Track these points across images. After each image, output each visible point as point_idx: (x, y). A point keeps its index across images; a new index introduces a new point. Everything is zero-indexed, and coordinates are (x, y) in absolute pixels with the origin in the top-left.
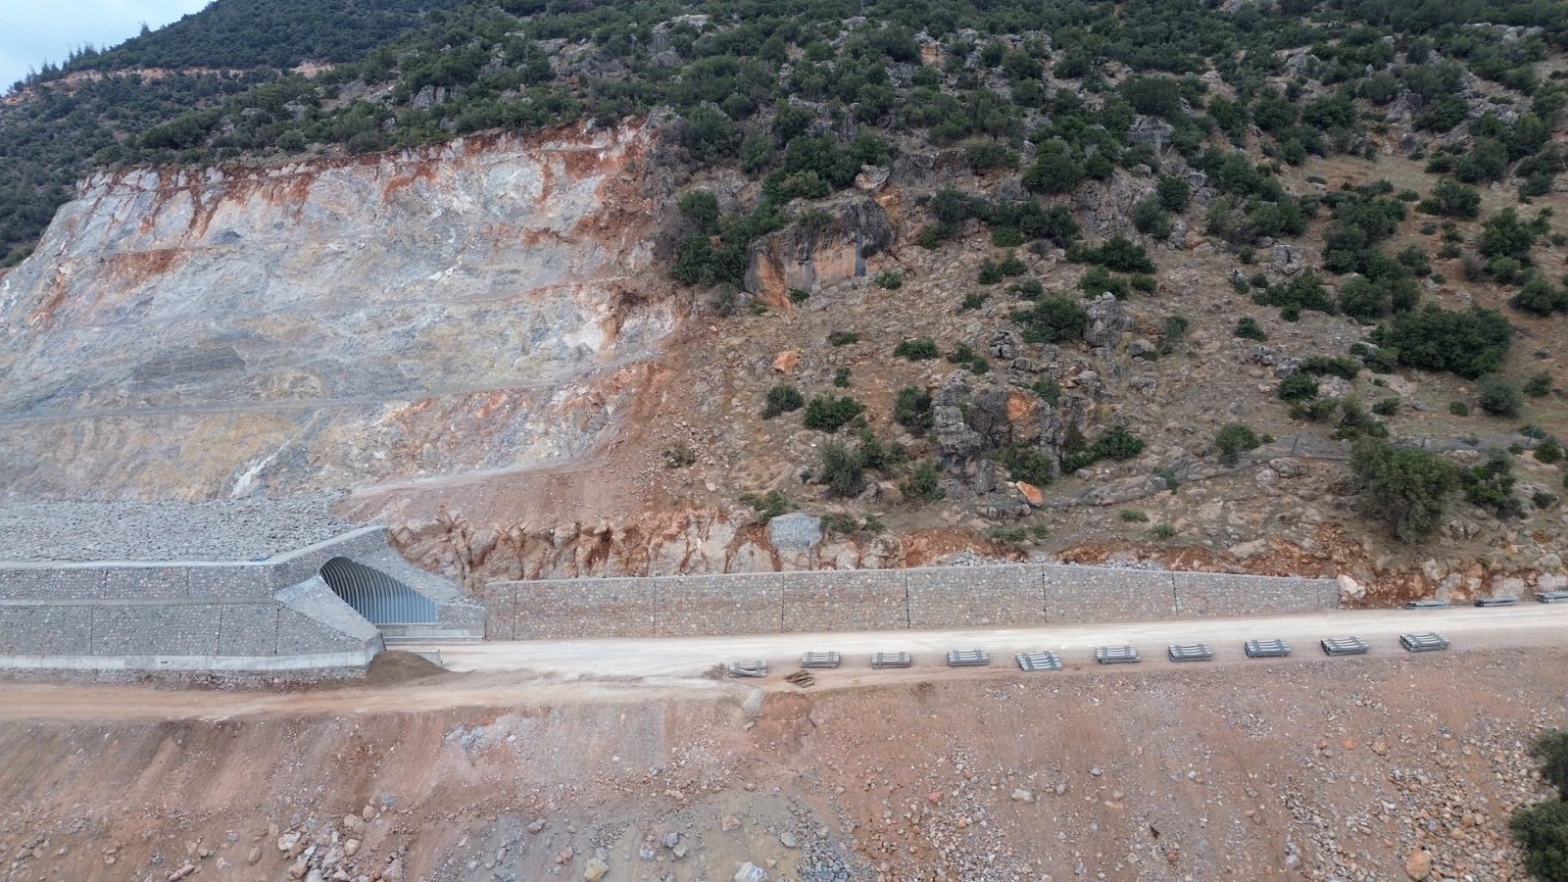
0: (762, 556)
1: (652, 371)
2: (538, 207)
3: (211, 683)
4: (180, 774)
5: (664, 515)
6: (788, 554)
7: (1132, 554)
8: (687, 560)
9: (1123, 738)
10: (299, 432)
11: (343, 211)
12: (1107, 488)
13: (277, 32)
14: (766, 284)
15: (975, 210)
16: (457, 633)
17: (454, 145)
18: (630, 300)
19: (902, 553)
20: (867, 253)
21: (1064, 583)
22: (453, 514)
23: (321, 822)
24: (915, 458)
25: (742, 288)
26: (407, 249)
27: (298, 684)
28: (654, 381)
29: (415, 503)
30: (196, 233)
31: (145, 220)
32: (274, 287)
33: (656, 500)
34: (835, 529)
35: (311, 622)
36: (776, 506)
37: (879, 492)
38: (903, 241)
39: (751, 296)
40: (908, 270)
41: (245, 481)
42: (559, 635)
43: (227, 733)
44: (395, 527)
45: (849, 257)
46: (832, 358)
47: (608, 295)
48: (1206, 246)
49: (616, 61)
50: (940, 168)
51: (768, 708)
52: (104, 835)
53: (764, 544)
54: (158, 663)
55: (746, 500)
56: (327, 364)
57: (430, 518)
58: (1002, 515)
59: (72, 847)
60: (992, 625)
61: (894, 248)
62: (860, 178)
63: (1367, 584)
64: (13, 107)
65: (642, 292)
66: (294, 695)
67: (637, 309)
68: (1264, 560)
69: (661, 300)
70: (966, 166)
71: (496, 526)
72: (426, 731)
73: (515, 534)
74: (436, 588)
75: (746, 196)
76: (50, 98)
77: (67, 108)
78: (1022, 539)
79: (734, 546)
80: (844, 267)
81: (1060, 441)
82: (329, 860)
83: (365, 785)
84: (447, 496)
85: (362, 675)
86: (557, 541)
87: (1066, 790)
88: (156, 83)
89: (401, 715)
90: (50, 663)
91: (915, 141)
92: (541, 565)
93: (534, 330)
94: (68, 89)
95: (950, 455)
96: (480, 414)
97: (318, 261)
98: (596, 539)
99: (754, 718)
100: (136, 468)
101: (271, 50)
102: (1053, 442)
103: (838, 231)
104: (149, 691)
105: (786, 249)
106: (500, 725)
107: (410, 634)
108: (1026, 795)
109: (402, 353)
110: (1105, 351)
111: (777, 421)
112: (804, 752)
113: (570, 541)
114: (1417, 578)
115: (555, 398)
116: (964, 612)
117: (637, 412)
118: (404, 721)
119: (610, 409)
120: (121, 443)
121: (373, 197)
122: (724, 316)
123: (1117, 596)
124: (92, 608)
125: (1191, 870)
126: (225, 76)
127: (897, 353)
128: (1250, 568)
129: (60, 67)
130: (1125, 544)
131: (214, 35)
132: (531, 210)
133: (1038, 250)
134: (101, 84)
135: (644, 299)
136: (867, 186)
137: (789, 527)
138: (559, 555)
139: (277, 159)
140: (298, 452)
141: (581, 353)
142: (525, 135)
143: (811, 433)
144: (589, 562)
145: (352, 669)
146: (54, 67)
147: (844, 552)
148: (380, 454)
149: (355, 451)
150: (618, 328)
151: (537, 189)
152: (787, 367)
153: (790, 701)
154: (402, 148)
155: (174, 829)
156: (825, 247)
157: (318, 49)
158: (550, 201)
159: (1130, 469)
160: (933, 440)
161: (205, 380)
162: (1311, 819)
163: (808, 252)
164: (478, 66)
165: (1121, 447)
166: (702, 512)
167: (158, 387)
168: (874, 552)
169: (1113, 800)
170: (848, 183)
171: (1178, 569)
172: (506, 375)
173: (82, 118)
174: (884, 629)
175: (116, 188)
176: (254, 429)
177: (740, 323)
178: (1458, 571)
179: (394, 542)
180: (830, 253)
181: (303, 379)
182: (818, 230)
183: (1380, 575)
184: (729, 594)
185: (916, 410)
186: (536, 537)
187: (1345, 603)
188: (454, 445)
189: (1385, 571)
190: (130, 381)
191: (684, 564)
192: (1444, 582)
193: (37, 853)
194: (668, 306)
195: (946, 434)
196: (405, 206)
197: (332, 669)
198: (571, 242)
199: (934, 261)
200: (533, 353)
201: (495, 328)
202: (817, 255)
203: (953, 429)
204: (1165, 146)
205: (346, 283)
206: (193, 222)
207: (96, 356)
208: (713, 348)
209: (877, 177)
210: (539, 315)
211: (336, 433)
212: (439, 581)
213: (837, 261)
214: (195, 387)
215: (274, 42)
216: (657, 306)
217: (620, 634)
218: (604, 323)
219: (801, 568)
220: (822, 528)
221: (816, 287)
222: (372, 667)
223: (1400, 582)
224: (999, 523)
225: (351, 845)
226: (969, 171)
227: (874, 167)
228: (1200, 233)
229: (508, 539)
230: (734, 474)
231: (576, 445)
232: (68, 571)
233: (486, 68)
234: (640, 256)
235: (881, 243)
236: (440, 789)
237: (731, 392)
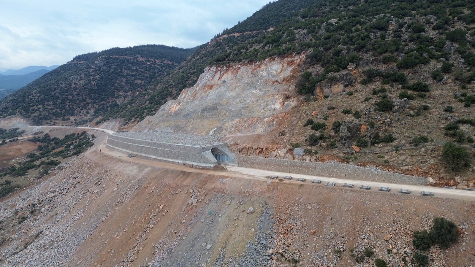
0: (291, 156)
1: (286, 114)
2: (279, 74)
3: (192, 166)
4: (181, 179)
5: (274, 146)
6: (296, 157)
7: (375, 166)
8: (276, 155)
9: (336, 201)
10: (221, 123)
11: (243, 76)
12: (379, 149)
13: (266, 20)
14: (318, 94)
15: (379, 74)
16: (234, 164)
17: (267, 60)
18: (287, 98)
19: (320, 159)
20: (346, 86)
21: (351, 170)
22: (238, 142)
23: (196, 189)
24: (333, 138)
25: (313, 95)
26: (251, 85)
27: (203, 168)
28: (285, 117)
29: (233, 139)
30: (219, 81)
31: (212, 78)
32: (227, 93)
33: (274, 142)
34: (307, 152)
35: (206, 158)
36: (297, 146)
37: (321, 145)
38: (357, 83)
39: (315, 97)
40: (356, 91)
41: (211, 132)
42: (250, 167)
43: (190, 173)
44: (229, 143)
45: (341, 87)
46: (326, 113)
47: (283, 96)
48: (453, 84)
49: (310, 35)
50: (374, 63)
51: (271, 184)
52: (169, 186)
53: (292, 154)
54: (186, 162)
55: (291, 144)
56: (230, 110)
57: (234, 142)
58: (348, 153)
59: (165, 187)
60: (333, 177)
61: (354, 85)
62: (349, 67)
63: (436, 181)
64: (210, 45)
65: (290, 96)
66: (202, 170)
67: (288, 100)
68: (409, 171)
69: (294, 97)
70: (381, 62)
71: (244, 145)
72: (216, 178)
73: (247, 147)
74: (232, 156)
75: (320, 72)
76: (217, 42)
77: (220, 44)
78: (350, 159)
79: (285, 154)
80: (340, 89)
81: (372, 137)
82: (195, 195)
83: (204, 185)
84: (239, 138)
85: (213, 168)
86: (254, 149)
87: (318, 208)
88: (238, 37)
89: (213, 175)
90: (165, 159)
91: (368, 55)
92: (251, 153)
93: (266, 104)
94: (221, 40)
95: (342, 138)
96: (251, 122)
97: (235, 87)
98: (260, 149)
99: (268, 185)
100: (197, 129)
101: (264, 25)
102: (370, 137)
103: (338, 81)
104: (184, 167)
105: (324, 85)
106: (227, 179)
107: (227, 164)
108: (310, 208)
109: (243, 108)
110: (396, 114)
111: (306, 127)
112: (273, 193)
113: (256, 149)
114: (452, 181)
115: (265, 119)
116: (327, 173)
117: (280, 123)
118: (213, 176)
119: (275, 122)
120: (196, 124)
121: (249, 73)
122: (306, 102)
123: (363, 174)
124: (179, 152)
125: (334, 227)
126: (252, 33)
127: (343, 112)
128: (404, 173)
129: (221, 34)
130: (374, 163)
131: (252, 23)
132: (277, 75)
133: (392, 86)
134: (227, 38)
135: (290, 97)
136: (350, 69)
137: (298, 151)
138: (254, 152)
139: (236, 64)
140: (220, 128)
141: (275, 109)
142: (281, 57)
143: (312, 130)
144: (259, 154)
145: (211, 167)
146: (219, 34)
147: (307, 158)
148: (233, 129)
149: (229, 128)
150: (284, 104)
151: (279, 71)
152: (315, 115)
153: (276, 184)
154: (257, 61)
155: (178, 186)
156: (335, 85)
157: (274, 24)
158: (282, 73)
159: (388, 145)
160: (339, 134)
161: (211, 112)
162: (367, 223)
163: (330, 86)
164: (280, 38)
165: (389, 139)
166: (281, 146)
167: (204, 113)
168: (314, 158)
169: (327, 212)
170: (345, 68)
171: (385, 170)
172: (259, 114)
173: (222, 47)
174: (310, 175)
175: (210, 70)
176: (215, 123)
177: (310, 103)
178: (466, 180)
179: (228, 146)
180: (336, 86)
181: (226, 113)
182: (333, 81)
183: (441, 179)
184: (280, 163)
185: (337, 127)
186: (250, 148)
187: (428, 184)
188: (245, 128)
189: (443, 178)
190: (201, 112)
191: (275, 156)
192: (461, 183)
193: (161, 187)
194: (295, 99)
195: (342, 133)
196: (254, 75)
197: (208, 167)
198: (281, 83)
199: (364, 88)
200: (265, 109)
201: (260, 104)
202: (333, 87)
203: (343, 132)
204: (455, 52)
205: (239, 93)
206: (219, 78)
207: (197, 106)
208: (301, 109)
209: (352, 66)
210: (268, 101)
211: (227, 124)
212: (233, 154)
213: (338, 88)
214: (210, 113)
215: (265, 23)
216: (293, 99)
217: (260, 169)
218: (281, 103)
219: (299, 160)
220: (304, 151)
221: (331, 95)
222: (214, 167)
223: (446, 181)
224: (347, 155)
225: (199, 193)
226: (382, 63)
227: (352, 64)
228: (452, 80)
229: (246, 148)
230: (291, 138)
231: (267, 130)
232: (177, 145)
233: (282, 38)
234: (292, 87)
235: (350, 83)
236: (214, 188)
237: (300, 120)
